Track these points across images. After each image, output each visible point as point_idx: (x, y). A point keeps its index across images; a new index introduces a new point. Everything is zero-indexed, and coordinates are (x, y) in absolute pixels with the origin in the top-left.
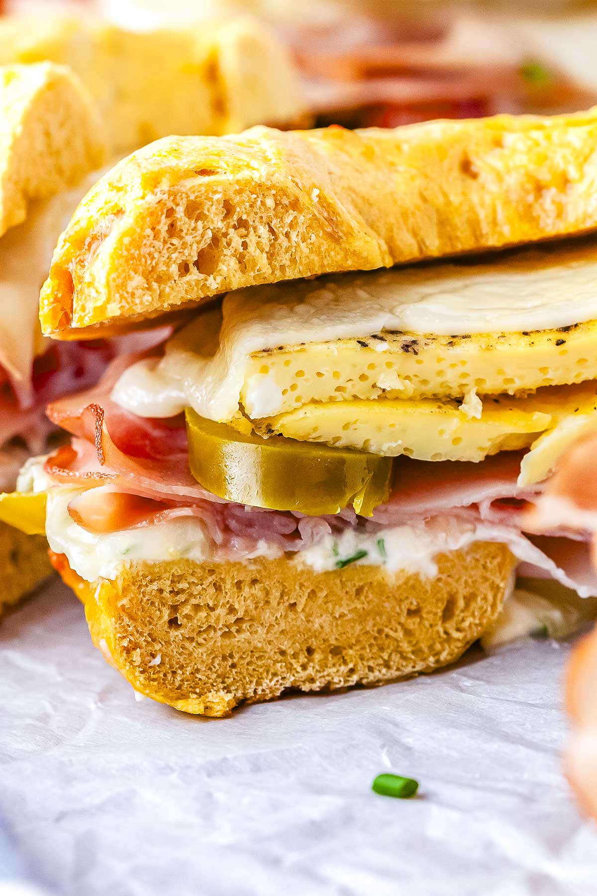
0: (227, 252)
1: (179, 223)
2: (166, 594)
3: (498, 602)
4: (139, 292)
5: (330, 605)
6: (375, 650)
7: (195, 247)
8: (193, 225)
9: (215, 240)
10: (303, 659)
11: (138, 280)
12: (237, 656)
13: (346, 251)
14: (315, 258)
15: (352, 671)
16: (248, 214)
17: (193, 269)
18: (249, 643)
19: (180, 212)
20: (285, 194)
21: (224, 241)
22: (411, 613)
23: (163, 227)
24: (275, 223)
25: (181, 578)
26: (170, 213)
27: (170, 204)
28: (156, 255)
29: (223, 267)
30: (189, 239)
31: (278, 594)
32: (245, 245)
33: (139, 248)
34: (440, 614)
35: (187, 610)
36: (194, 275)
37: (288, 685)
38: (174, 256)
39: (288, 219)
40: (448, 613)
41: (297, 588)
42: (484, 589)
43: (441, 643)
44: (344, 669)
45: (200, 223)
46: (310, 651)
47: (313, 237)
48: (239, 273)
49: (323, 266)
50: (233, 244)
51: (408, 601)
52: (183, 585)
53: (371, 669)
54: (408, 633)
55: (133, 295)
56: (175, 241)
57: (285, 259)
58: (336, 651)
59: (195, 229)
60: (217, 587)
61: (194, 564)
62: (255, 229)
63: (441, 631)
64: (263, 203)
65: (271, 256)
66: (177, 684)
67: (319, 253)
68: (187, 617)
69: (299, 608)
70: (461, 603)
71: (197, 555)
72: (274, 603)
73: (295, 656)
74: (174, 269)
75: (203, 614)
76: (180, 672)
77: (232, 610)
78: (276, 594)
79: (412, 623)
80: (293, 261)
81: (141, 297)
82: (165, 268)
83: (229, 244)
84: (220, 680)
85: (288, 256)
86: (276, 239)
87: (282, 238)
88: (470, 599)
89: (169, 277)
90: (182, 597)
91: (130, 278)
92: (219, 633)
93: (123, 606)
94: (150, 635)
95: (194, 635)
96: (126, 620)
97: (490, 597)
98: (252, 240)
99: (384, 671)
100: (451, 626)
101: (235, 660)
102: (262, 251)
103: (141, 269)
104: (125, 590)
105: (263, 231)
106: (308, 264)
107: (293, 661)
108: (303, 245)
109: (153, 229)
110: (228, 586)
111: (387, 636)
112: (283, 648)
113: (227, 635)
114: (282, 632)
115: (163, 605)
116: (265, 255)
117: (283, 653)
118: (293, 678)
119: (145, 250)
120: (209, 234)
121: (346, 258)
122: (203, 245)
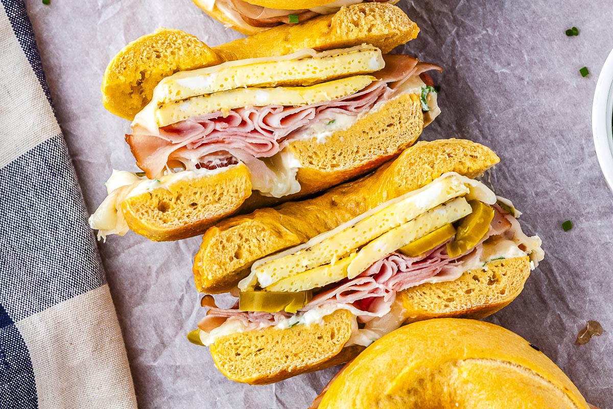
0: (244, 250)
1: (225, 245)
2: (233, 345)
3: (349, 329)
4: (217, 270)
5: (290, 340)
6: (309, 352)
7: (233, 251)
8: (230, 244)
9: (239, 247)
10: (285, 359)
11: (216, 267)
12: (261, 362)
13: (286, 240)
14: (274, 245)
15: (303, 361)
16: (248, 236)
17: (235, 258)
18: (265, 357)
19: (224, 241)
20: (259, 227)
21: (242, 247)
22: (319, 338)
23: (220, 247)
24: (258, 237)
25: (237, 338)
26: (221, 242)
27: (220, 240)
28: (220, 257)
29: (244, 255)
30: (230, 249)
31: (271, 339)
32: (250, 247)
33: (214, 256)
34: (330, 337)
35: (241, 349)
36: (235, 260)
37: (281, 369)
38: (226, 256)
39: (262, 235)
40: (332, 336)
41: (277, 335)
42: (343, 326)
43: (332, 347)
44: (300, 360)
45: (232, 243)
46: (287, 357)
47: (273, 238)
48: (250, 256)
49: (278, 247)
50: (246, 247)
51: (317, 334)
52: (238, 341)
53: (309, 359)
54: (319, 345)
55: (216, 271)
56: (225, 251)
57: (264, 248)
58: (296, 355)
59: (231, 245)
60: (250, 340)
61: (240, 333)
62: (252, 240)
63: (331, 342)
64: (252, 232)
65: (260, 248)
66: (242, 374)
67: (276, 243)
68: (242, 351)
69: (279, 342)
70: (336, 332)
71: (240, 331)
72: (270, 342)
73: (282, 359)
74: (228, 260)
75: (246, 349)
76: (242, 370)
77: (256, 347)
78: (270, 339)
79: (320, 341)
80: (268, 248)
81: (218, 271)
82: (224, 261)
83: (244, 248)
84: (257, 371)
85: (265, 246)
86: (260, 242)
87: (262, 241)
88: (339, 330)
89: (227, 263)
90: (238, 345)
91: (213, 266)
92: (254, 355)
93: (219, 351)
94: (230, 359)
95: (245, 357)
96: (220, 356)
97: (346, 328)
98: (251, 244)
99: (314, 359)
100: (335, 340)
101: (261, 363)
102: (256, 247)
103: (216, 263)
104: (218, 345)
105: (255, 241)
106: (273, 248)
107: (281, 361)
108: (269, 242)
109: (217, 249)
110: (253, 338)
111: (313, 347)
112: (277, 357)
113: (256, 355)
114: (275, 351)
115: (232, 348)
116: (257, 248)
117: (278, 359)
118: (282, 366)
119: (216, 256)
120: (236, 246)
121: (286, 242)
122: (236, 250)
